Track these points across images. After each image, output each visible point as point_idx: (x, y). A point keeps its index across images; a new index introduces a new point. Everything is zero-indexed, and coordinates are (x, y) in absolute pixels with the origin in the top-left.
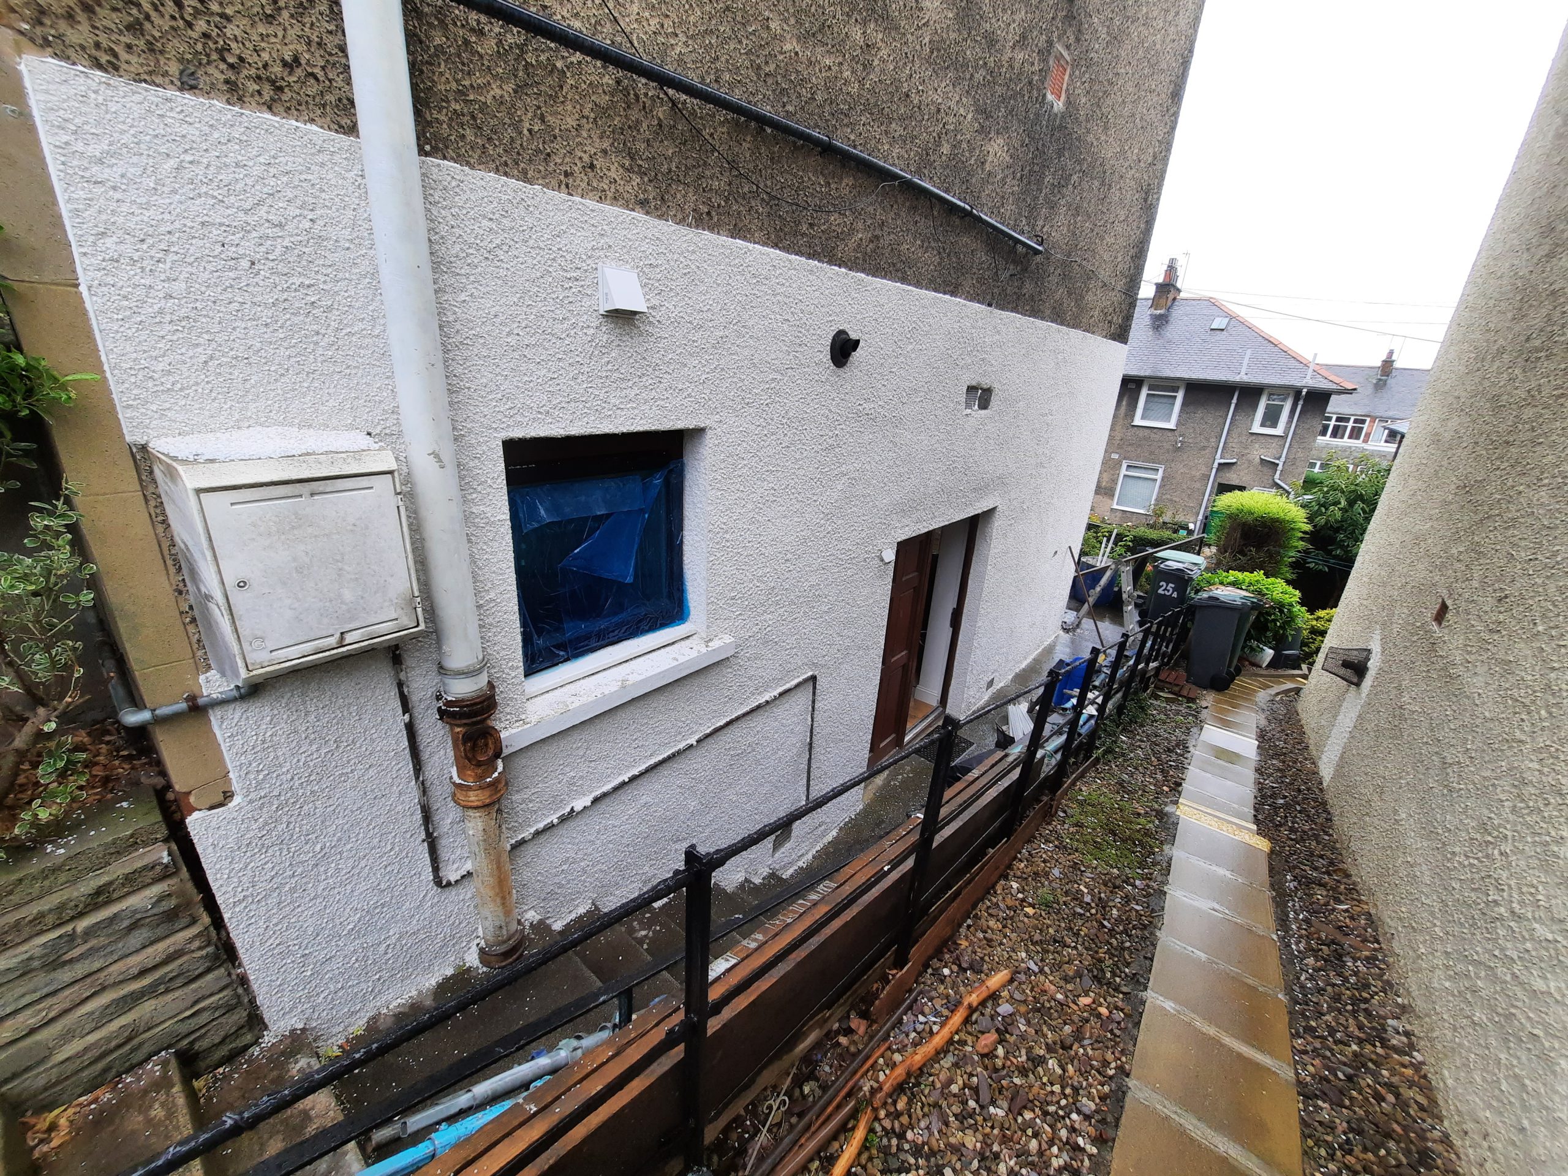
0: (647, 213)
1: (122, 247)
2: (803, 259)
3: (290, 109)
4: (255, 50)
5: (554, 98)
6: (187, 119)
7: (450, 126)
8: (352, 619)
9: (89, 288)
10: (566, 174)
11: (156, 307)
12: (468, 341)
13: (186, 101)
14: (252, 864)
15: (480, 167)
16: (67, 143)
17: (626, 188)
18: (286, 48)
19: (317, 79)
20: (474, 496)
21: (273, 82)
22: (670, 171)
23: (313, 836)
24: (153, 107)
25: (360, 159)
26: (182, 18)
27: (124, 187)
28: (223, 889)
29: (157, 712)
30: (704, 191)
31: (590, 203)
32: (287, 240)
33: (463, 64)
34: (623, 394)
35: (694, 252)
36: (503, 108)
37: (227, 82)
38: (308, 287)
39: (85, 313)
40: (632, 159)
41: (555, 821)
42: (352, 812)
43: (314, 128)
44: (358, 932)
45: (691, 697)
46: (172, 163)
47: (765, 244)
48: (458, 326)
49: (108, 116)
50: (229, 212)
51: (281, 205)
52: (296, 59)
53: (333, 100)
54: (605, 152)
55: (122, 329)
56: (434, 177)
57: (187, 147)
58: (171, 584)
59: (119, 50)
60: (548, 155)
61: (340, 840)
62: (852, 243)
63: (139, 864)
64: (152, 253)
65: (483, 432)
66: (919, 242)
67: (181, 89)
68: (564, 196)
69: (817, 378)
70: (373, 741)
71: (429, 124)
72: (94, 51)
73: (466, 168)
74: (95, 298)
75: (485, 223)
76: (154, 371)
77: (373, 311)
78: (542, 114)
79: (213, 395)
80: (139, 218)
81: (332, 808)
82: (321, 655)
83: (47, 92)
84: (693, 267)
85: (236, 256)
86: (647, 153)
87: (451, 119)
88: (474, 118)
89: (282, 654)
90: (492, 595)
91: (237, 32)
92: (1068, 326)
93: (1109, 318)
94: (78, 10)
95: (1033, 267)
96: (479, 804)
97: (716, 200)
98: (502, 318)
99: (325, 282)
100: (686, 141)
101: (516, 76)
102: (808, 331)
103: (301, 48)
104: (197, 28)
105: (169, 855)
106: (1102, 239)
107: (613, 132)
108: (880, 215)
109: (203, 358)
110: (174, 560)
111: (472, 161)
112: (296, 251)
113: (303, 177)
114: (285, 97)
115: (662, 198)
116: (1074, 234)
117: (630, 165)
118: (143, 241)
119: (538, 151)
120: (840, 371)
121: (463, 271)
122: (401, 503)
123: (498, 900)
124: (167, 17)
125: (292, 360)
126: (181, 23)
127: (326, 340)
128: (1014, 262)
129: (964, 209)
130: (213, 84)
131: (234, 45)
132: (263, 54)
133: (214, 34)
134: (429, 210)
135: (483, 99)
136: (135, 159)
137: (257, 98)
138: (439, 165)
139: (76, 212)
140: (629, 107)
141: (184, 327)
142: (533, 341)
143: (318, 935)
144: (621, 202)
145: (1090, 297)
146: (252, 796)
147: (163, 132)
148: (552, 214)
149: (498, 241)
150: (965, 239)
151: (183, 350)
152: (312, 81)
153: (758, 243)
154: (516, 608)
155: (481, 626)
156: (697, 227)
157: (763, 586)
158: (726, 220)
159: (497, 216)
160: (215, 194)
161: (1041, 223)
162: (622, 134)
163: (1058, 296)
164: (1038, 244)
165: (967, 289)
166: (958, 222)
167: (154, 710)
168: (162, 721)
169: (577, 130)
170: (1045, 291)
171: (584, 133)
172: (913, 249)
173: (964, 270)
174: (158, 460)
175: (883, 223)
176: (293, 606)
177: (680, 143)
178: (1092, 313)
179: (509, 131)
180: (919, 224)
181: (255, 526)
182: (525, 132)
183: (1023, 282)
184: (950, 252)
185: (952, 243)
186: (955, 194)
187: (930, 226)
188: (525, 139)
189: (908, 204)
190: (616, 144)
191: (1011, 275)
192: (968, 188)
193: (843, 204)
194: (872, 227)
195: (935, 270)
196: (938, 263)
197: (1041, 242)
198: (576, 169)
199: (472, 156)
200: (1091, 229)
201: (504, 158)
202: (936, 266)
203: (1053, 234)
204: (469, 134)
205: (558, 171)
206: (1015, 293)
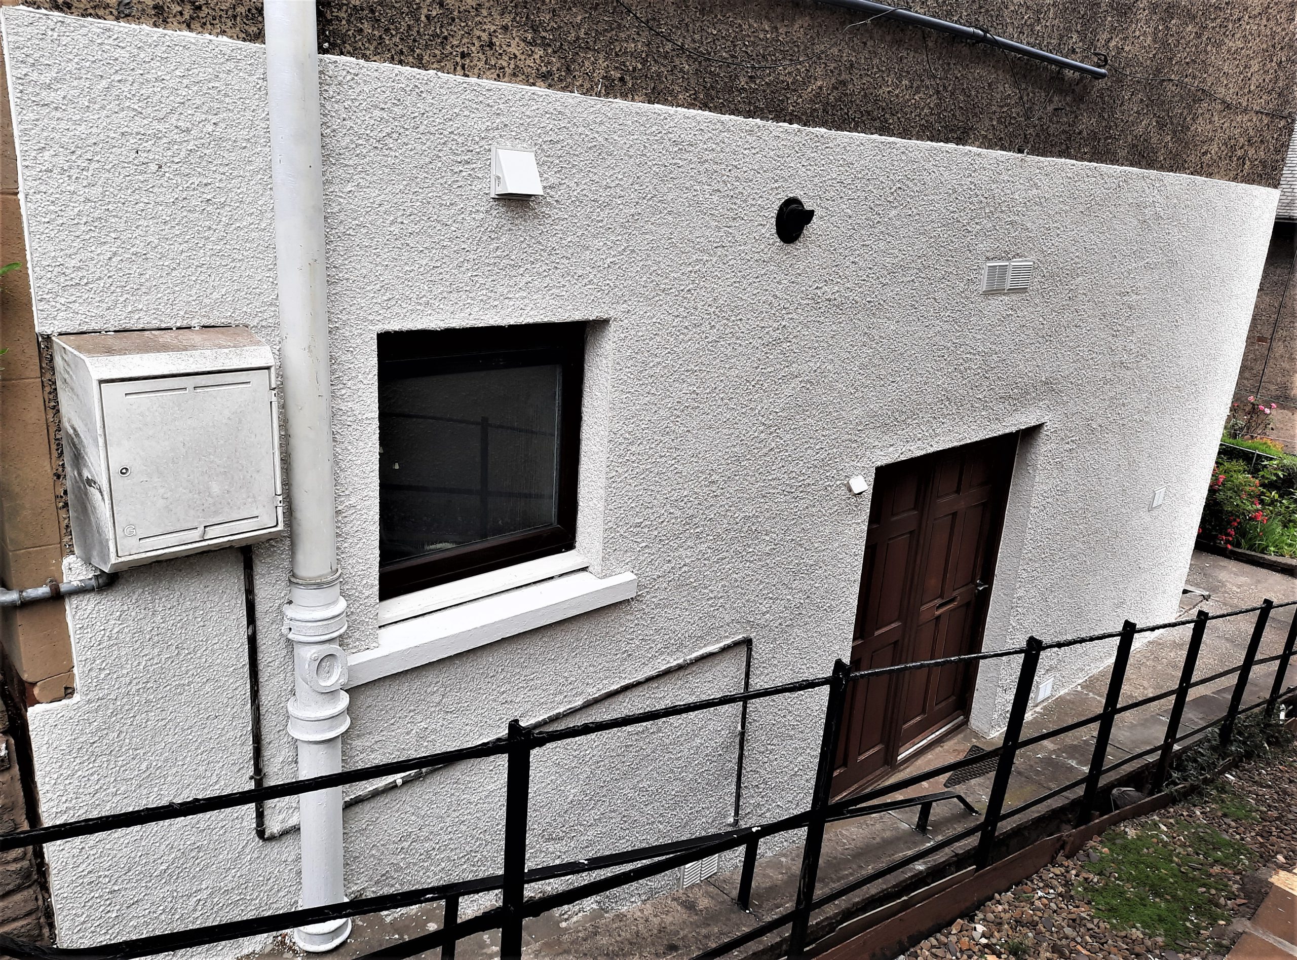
0: (550, 86)
1: (55, 159)
2: (740, 119)
3: (205, 24)
6: (120, 44)
7: (348, 22)
8: (216, 513)
9: (27, 195)
10: (463, 55)
11: (76, 210)
12: (351, 232)
13: (122, 29)
14: (80, 773)
15: (375, 58)
16: (26, 75)
17: (528, 62)
20: (343, 392)
21: (192, 2)
22: (578, 38)
23: (142, 752)
24: (95, 37)
25: (264, 63)
27: (64, 107)
28: (49, 795)
29: (24, 594)
30: (617, 55)
31: (486, 83)
32: (192, 143)
34: (512, 283)
35: (601, 123)
37: (155, 7)
38: (206, 185)
39: (19, 217)
40: (535, 31)
41: (399, 782)
42: (183, 730)
43: (225, 39)
44: (170, 875)
45: (577, 647)
46: (104, 83)
47: (690, 106)
48: (342, 216)
49: (59, 49)
50: (146, 122)
51: (189, 112)
53: (243, 11)
54: (505, 28)
55: (46, 231)
56: (331, 73)
57: (118, 69)
58: (52, 468)
60: (446, 38)
61: (166, 760)
62: (808, 93)
64: (79, 163)
65: (358, 325)
66: (905, 82)
67: (117, 19)
68: (460, 78)
69: (757, 257)
70: (213, 652)
71: (329, 22)
73: (362, 62)
74: (29, 204)
75: (377, 113)
76: (66, 268)
77: (261, 206)
79: (113, 288)
80: (72, 133)
81: (163, 723)
82: (184, 548)
83: (16, 34)
84: (600, 139)
85: (146, 160)
86: (553, 24)
87: (350, 15)
88: (372, 10)
89: (149, 543)
90: (353, 501)
92: (1162, 168)
93: (1239, 153)
95: (1094, 93)
97: (632, 64)
98: (386, 206)
99: (220, 180)
102: (745, 201)
105: (7, 748)
106: (1219, 45)
107: (516, 6)
108: (848, 55)
109: (109, 255)
110: (58, 445)
111: (368, 53)
112: (198, 153)
113: (211, 85)
114: (202, 15)
115: (568, 69)
116: (1165, 44)
117: (533, 38)
118: (73, 152)
119: (435, 36)
120: (790, 248)
121: (351, 162)
122: (274, 399)
125: (184, 255)
127: (216, 235)
128: (1061, 91)
129: (974, 35)
130: (144, 10)
134: (323, 106)
136: (75, 83)
137: (179, 17)
138: (335, 62)
139: (25, 132)
141: (95, 227)
142: (417, 228)
143: (129, 871)
144: (521, 77)
145: (1200, 127)
146: (91, 696)
147: (100, 58)
148: (445, 98)
149: (389, 130)
150: (978, 71)
151: (93, 248)
153: (682, 106)
154: (377, 517)
155: (338, 535)
156: (607, 95)
157: (678, 513)
158: (643, 84)
159: (389, 105)
160: (136, 107)
161: (1106, 36)
162: (525, 7)
163: (1140, 130)
164: (1099, 67)
165: (983, 132)
166: (966, 51)
167: (22, 592)
168: (27, 605)
169: (476, 9)
170: (1116, 125)
171: (485, 12)
172: (897, 92)
173: (977, 110)
174: (63, 350)
175: (852, 65)
176: (165, 496)
177: (590, 8)
178: (1205, 148)
179: (407, 19)
180: (905, 61)
181: (142, 416)
182: (423, 18)
183: (1076, 117)
184: (955, 89)
185: (957, 78)
186: (961, 17)
187: (922, 61)
188: (422, 25)
189: (888, 38)
190: (518, 19)
191: (1055, 109)
192: (981, 7)
193: (796, 49)
194: (837, 72)
195: (932, 114)
196: (936, 105)
197: (1105, 63)
198: (473, 49)
199: (368, 49)
200: (1196, 33)
201: (400, 47)
202: (932, 109)
203: (1127, 48)
204: (367, 27)
205: (454, 53)
206: (1064, 132)
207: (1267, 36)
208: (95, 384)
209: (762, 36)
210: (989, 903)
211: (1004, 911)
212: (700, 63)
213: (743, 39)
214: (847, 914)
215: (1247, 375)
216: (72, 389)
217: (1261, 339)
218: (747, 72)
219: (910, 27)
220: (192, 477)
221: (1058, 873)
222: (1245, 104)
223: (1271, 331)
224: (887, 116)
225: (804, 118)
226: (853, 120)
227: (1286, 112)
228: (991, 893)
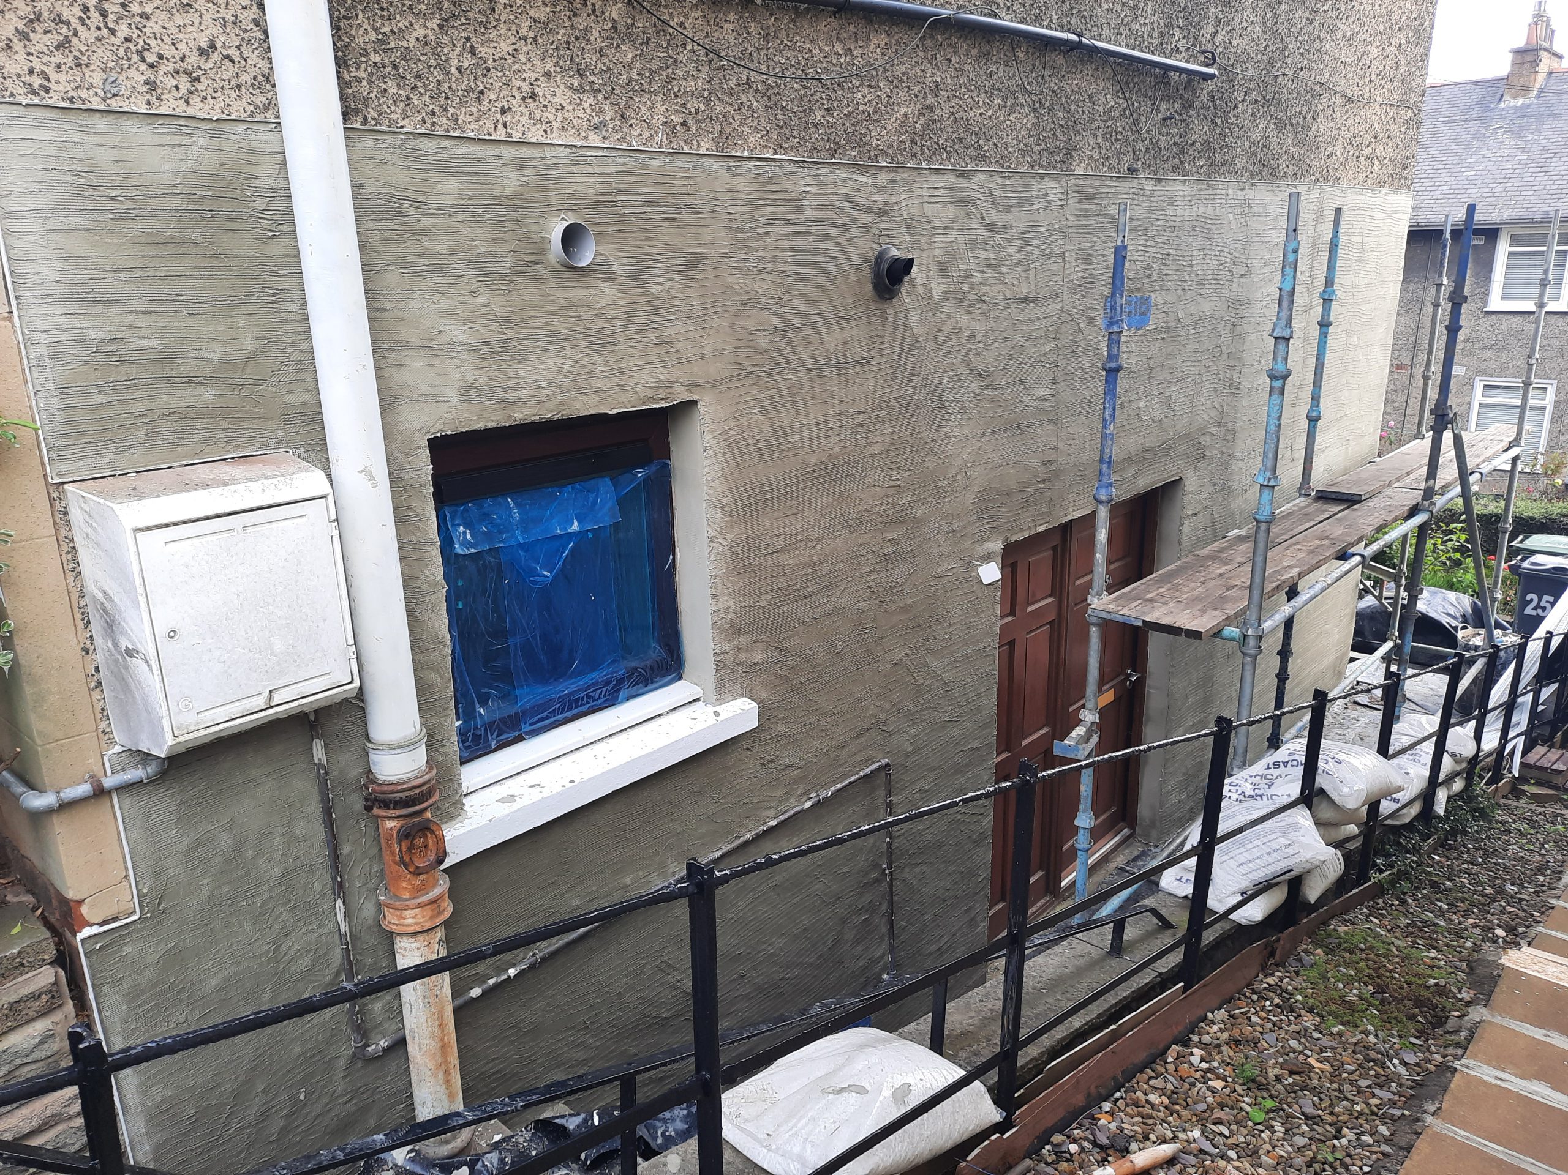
0: (605, 139)
3: (206, 98)
4: (174, 44)
5: (485, 24)
7: (370, 82)
8: (281, 674)
10: (504, 111)
15: (404, 122)
17: (577, 113)
18: (203, 34)
19: (233, 61)
21: (189, 73)
22: (630, 80)
26: (106, 27)
29: (62, 795)
30: (676, 96)
33: (382, 9)
36: (428, 49)
37: (147, 83)
40: (582, 76)
52: (213, 46)
53: (248, 80)
54: (548, 75)
58: (79, 642)
59: (50, 71)
60: (482, 92)
62: (892, 123)
63: (25, 991)
66: (998, 101)
67: (103, 100)
68: (502, 138)
71: (350, 84)
72: (28, 77)
78: (472, 47)
82: (248, 718)
86: (600, 65)
87: (371, 74)
88: (395, 67)
89: (208, 718)
91: (157, 29)
93: (1367, 151)
94: (15, 40)
95: (1204, 97)
96: (418, 929)
97: (693, 105)
100: (649, 39)
101: (441, 9)
103: (217, 30)
104: (119, 34)
105: (56, 982)
106: (1332, 30)
107: (557, 48)
108: (932, 77)
110: (83, 613)
111: (395, 117)
114: (201, 87)
115: (623, 118)
116: (1276, 34)
117: (580, 84)
119: (469, 90)
120: (888, 306)
122: (334, 532)
123: (441, 1075)
124: (93, 29)
126: (105, 32)
128: (1168, 98)
129: (1068, 40)
130: (134, 88)
131: (153, 43)
132: (179, 46)
133: (135, 36)
135: (405, 44)
137: (175, 93)
140: (575, 15)
144: (572, 131)
145: (1322, 126)
150: (1075, 81)
152: (227, 63)
156: (669, 145)
158: (709, 128)
161: (1210, 30)
162: (568, 49)
163: (1256, 136)
164: (1207, 66)
165: (1088, 152)
166: (1060, 60)
167: (58, 793)
168: (65, 806)
169: (513, 56)
170: (1232, 133)
171: (523, 58)
172: (989, 113)
173: (1079, 127)
174: (81, 499)
175: (937, 86)
176: (222, 659)
177: (641, 44)
178: (1330, 149)
179: (436, 73)
180: (995, 77)
181: (187, 567)
182: (454, 71)
183: (1187, 126)
184: (1052, 105)
185: (1054, 92)
186: (1051, 21)
187: (1014, 75)
188: (454, 79)
189: (974, 52)
190: (561, 63)
191: (1164, 119)
192: (1072, 8)
193: (874, 73)
194: (921, 95)
195: (1030, 136)
196: (1034, 125)
197: (1212, 61)
198: (514, 102)
199: (394, 112)
200: (1307, 19)
201: (431, 107)
202: (1030, 130)
203: (1234, 43)
204: (391, 86)
205: (493, 109)
206: (1175, 144)
207: (1382, 17)
208: (129, 534)
209: (835, 61)
210: (1202, 1024)
211: (1222, 1031)
212: (769, 98)
213: (814, 66)
214: (1054, 1052)
215: (1389, 409)
216: (98, 545)
217: (1400, 367)
218: (823, 104)
219: (997, 38)
220: (250, 633)
221: (1272, 983)
222: (1367, 96)
223: (1410, 357)
224: (981, 142)
225: (890, 151)
226: (945, 149)
227: (1412, 101)
228: (1203, 1014)
